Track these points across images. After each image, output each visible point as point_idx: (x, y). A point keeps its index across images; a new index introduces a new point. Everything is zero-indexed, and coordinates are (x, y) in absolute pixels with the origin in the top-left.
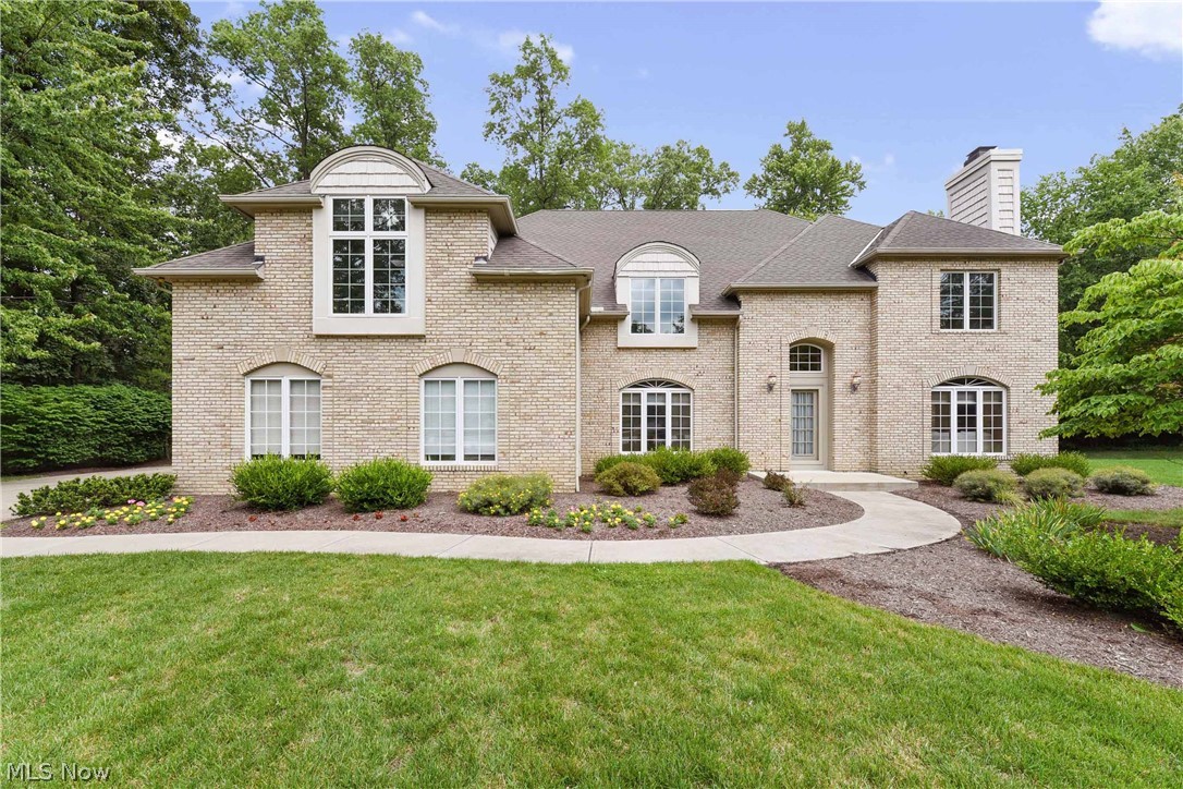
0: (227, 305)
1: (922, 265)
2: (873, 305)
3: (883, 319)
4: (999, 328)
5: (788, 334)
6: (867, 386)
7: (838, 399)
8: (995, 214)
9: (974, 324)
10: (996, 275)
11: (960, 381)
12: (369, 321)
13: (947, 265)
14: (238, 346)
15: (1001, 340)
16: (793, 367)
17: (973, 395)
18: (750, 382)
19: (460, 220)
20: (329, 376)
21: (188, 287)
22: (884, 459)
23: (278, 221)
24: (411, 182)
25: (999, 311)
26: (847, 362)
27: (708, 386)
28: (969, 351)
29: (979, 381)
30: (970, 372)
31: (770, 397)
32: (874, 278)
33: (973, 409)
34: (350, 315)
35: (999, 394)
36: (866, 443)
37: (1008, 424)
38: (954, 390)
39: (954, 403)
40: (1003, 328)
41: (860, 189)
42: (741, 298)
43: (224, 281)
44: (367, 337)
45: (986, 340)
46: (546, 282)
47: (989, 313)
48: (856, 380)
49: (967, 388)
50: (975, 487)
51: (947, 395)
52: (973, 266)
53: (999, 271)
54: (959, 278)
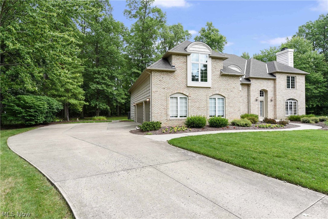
0: (166, 78)
1: (284, 74)
2: (275, 83)
3: (277, 86)
4: (296, 88)
5: (259, 88)
6: (274, 100)
7: (269, 103)
8: (289, 63)
9: (292, 88)
10: (295, 77)
11: (289, 99)
12: (200, 84)
13: (288, 75)
14: (168, 88)
15: (296, 91)
16: (260, 96)
17: (292, 102)
18: (252, 99)
19: (218, 61)
20: (190, 97)
21: (156, 73)
22: (278, 116)
23: (178, 57)
24: (209, 51)
25: (296, 85)
26: (270, 95)
27: (243, 100)
28: (291, 93)
29: (293, 99)
30: (292, 98)
31: (256, 102)
32: (275, 77)
33: (292, 105)
34: (195, 82)
35: (296, 102)
36: (273, 113)
37: (298, 109)
38: (289, 101)
39: (289, 104)
40: (297, 89)
41: (226, 44)
42: (251, 79)
43: (165, 72)
44: (198, 87)
45: (294, 91)
46: (234, 76)
47: (294, 85)
48: (272, 99)
49: (291, 101)
50: (306, 120)
51: (288, 102)
52: (292, 75)
53: (296, 76)
54: (289, 77)
